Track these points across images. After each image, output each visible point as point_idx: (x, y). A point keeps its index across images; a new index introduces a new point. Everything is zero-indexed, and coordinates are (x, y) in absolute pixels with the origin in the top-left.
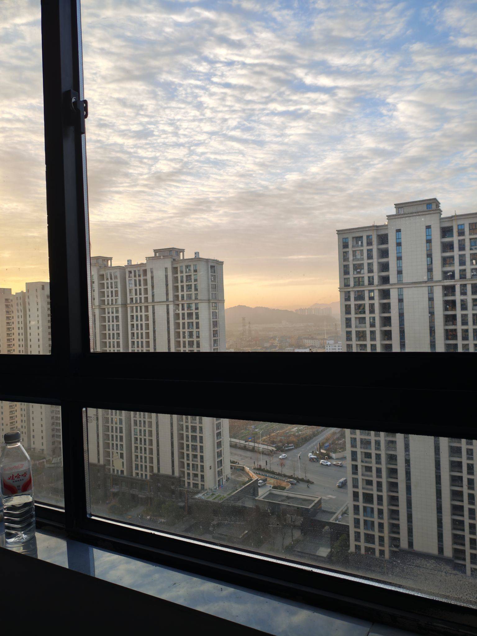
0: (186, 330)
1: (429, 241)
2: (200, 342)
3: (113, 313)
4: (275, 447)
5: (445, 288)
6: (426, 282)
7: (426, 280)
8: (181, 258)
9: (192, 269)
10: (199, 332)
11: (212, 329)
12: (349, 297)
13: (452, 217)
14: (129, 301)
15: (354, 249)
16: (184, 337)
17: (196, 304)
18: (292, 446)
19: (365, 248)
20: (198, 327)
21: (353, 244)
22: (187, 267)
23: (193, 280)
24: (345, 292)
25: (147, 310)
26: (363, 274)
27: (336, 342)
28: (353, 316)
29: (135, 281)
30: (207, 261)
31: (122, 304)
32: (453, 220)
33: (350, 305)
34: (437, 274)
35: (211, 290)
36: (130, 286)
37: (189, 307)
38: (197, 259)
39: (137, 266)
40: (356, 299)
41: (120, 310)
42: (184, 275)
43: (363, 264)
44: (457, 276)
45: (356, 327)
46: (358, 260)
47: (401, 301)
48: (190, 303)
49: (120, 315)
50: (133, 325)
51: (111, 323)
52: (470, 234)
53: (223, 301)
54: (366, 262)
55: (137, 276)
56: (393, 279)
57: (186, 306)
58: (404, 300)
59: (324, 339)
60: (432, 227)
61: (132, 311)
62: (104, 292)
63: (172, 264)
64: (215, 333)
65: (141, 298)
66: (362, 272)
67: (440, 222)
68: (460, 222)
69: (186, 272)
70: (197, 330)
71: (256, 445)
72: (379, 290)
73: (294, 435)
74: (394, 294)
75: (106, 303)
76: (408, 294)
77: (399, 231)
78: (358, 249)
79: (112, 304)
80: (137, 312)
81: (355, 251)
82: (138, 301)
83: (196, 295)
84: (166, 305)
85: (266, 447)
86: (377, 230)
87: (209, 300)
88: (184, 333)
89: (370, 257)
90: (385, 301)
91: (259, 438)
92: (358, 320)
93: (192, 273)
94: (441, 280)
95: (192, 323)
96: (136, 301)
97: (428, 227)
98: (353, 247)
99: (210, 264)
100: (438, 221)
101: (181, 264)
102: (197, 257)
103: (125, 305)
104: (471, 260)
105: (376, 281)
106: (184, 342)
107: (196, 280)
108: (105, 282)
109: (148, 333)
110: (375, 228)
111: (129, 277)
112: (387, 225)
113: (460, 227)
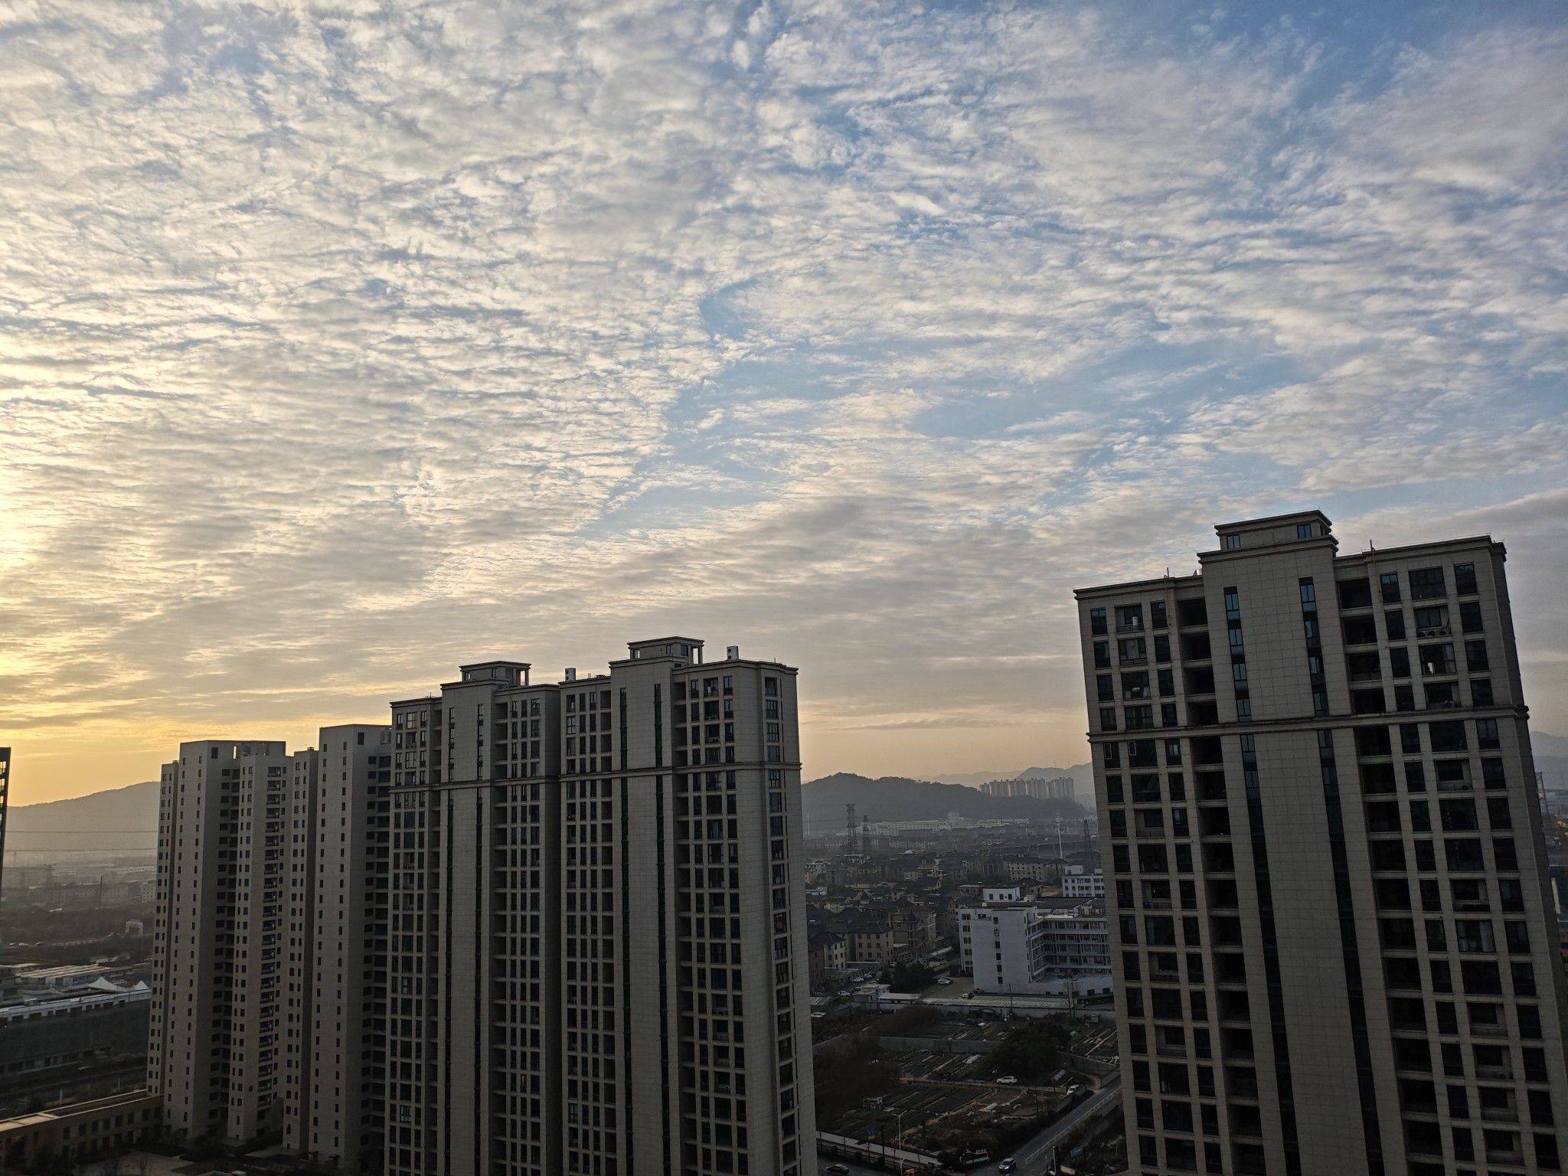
0: (705, 842)
1: (1310, 617)
2: (740, 873)
3: (524, 798)
4: (939, 1158)
5: (1362, 734)
6: (1310, 719)
7: (1312, 714)
8: (696, 661)
9: (720, 687)
10: (735, 845)
11: (770, 839)
12: (1117, 756)
13: (1365, 555)
14: (564, 770)
15: (1122, 637)
16: (699, 860)
17: (731, 775)
18: (984, 1155)
19: (1150, 635)
20: (733, 834)
21: (1117, 623)
22: (708, 682)
23: (722, 715)
24: (1106, 745)
25: (607, 791)
26: (1149, 697)
27: (1088, 871)
28: (1129, 805)
29: (583, 718)
30: (758, 666)
31: (547, 777)
32: (1366, 564)
33: (1119, 778)
34: (1340, 700)
35: (765, 738)
36: (569, 729)
37: (712, 784)
38: (733, 663)
39: (588, 682)
40: (1134, 763)
41: (542, 790)
42: (701, 701)
43: (1146, 673)
44: (1390, 702)
45: (1138, 835)
46: (1133, 663)
47: (1250, 766)
48: (714, 773)
49: (542, 804)
50: (572, 830)
51: (519, 825)
52: (1414, 598)
53: (797, 766)
54: (1153, 668)
55: (588, 707)
56: (1226, 710)
57: (703, 779)
58: (1259, 765)
59: (1058, 861)
60: (1315, 580)
61: (572, 795)
62: (506, 745)
63: (672, 676)
64: (778, 848)
65: (593, 761)
66: (1145, 694)
67: (1335, 569)
68: (1387, 568)
69: (706, 695)
70: (732, 841)
71: (889, 1151)
72: (1192, 739)
73: (987, 1124)
74: (1230, 748)
75: (509, 775)
76: (1266, 747)
77: (1231, 591)
78: (1133, 635)
79: (524, 775)
80: (583, 795)
81: (1125, 641)
82: (588, 768)
83: (730, 751)
84: (654, 779)
85: (913, 1157)
86: (1175, 588)
87: (762, 763)
88: (699, 848)
89: (1163, 655)
90: (1210, 768)
91: (895, 1133)
92: (1142, 815)
93: (721, 698)
94: (1349, 711)
95: (720, 821)
96: (583, 765)
97: (1306, 582)
98: (1118, 631)
99: (765, 674)
100: (1330, 567)
101: (694, 677)
102: (734, 658)
103: (554, 778)
104: (1424, 664)
105: (1182, 718)
106: (699, 873)
107: (729, 715)
108: (509, 721)
109: (611, 848)
110: (1172, 585)
111: (568, 711)
112: (1200, 578)
113: (1386, 580)
